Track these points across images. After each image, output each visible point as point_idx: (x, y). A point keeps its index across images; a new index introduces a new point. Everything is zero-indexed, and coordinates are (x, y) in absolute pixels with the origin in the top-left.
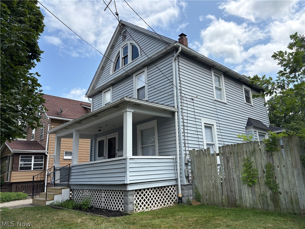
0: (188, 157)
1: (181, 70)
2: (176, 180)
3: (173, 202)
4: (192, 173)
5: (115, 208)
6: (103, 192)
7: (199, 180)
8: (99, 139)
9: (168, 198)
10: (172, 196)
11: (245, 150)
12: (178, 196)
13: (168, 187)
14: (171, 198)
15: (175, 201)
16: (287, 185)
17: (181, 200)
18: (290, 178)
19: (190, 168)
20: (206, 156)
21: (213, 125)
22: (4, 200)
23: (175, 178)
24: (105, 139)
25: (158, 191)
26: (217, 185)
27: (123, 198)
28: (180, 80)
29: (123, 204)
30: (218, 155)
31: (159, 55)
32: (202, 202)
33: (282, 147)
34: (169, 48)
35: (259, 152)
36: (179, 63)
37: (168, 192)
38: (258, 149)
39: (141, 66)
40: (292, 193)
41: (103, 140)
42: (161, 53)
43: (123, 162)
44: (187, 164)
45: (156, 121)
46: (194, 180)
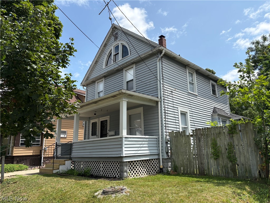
0: (168, 137)
1: (163, 68)
2: (158, 155)
3: (156, 171)
4: (171, 150)
5: (112, 175)
6: (101, 163)
7: (176, 155)
8: (92, 121)
9: (152, 168)
10: (155, 167)
11: (213, 133)
12: (159, 167)
13: (152, 160)
14: (154, 169)
15: (157, 171)
16: (243, 159)
17: (162, 170)
18: (245, 153)
19: (169, 145)
20: (183, 137)
21: (187, 112)
22: (9, 170)
23: (157, 153)
24: (98, 121)
25: (145, 163)
26: (190, 159)
27: (119, 168)
28: (163, 76)
29: (119, 172)
30: (192, 136)
31: (146, 56)
32: (178, 172)
33: (240, 131)
34: (155, 50)
35: (223, 134)
36: (162, 63)
37: (152, 164)
38: (223, 132)
39: (130, 63)
40: (247, 165)
41: (96, 122)
42: (148, 54)
43: (120, 140)
44: (167, 142)
45: (142, 108)
46: (172, 155)
